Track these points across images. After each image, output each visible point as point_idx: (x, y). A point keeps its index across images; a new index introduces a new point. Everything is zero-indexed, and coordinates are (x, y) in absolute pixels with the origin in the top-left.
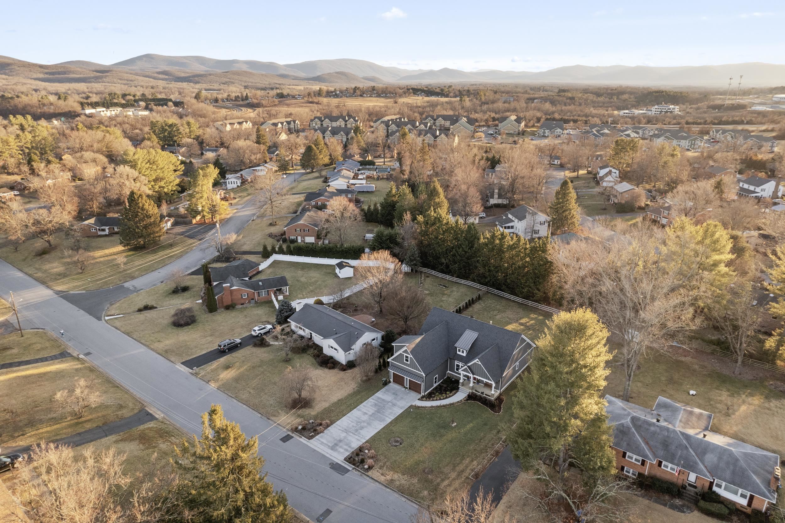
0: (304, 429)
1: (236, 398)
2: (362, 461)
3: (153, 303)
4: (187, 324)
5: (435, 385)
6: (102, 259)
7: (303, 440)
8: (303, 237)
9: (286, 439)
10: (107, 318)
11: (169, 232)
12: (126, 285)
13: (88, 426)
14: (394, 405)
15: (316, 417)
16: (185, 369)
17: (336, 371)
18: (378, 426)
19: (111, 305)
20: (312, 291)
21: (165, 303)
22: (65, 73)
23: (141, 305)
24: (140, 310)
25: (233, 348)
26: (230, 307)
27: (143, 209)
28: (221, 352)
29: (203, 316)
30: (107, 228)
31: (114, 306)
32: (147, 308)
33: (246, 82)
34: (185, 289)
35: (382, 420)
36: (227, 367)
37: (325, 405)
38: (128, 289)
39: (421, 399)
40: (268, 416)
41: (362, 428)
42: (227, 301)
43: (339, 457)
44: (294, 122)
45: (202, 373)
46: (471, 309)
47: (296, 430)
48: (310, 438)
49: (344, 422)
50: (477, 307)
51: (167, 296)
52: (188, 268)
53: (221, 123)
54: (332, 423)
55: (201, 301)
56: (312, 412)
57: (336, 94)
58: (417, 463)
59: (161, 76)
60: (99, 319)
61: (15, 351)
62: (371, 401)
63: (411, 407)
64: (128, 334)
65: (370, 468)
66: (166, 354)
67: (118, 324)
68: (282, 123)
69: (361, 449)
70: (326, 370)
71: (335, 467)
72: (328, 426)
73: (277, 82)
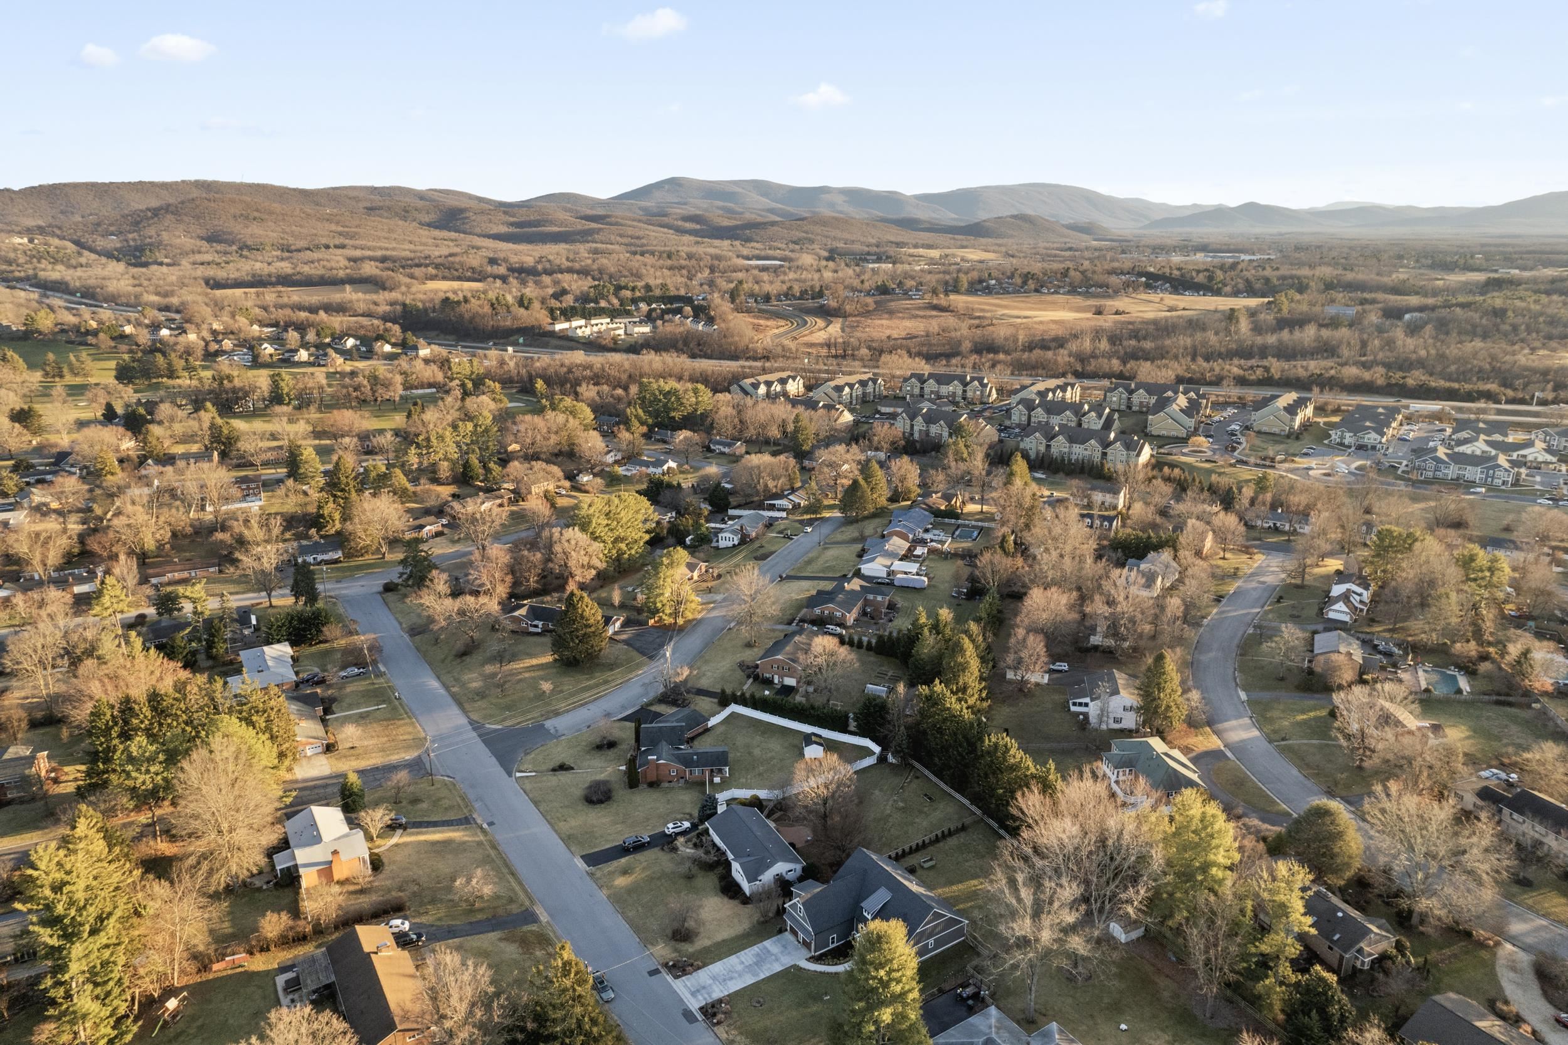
0: (674, 966)
1: (623, 914)
2: (714, 1015)
3: (569, 762)
4: (601, 802)
5: (831, 946)
6: (527, 675)
7: (669, 978)
8: (781, 677)
9: (654, 973)
10: (518, 775)
11: (616, 637)
12: (548, 724)
13: (480, 916)
14: (777, 960)
15: (690, 956)
16: (580, 864)
17: (735, 902)
18: (749, 980)
19: (527, 754)
20: (760, 774)
21: (586, 764)
22: (537, 223)
23: (555, 763)
24: (554, 770)
25: (639, 847)
26: (653, 785)
27: (582, 617)
28: (624, 850)
29: (621, 793)
30: (540, 624)
31: (529, 757)
32: (563, 768)
33: (834, 239)
34: (611, 745)
35: (755, 975)
36: (625, 872)
37: (707, 943)
38: (548, 731)
39: (809, 959)
40: (647, 941)
41: (731, 979)
42: (652, 776)
43: (694, 1005)
44: (875, 381)
45: (598, 874)
46: (941, 844)
47: (666, 965)
48: (676, 977)
49: (717, 968)
50: (953, 842)
51: (588, 752)
52: (624, 708)
53: (752, 380)
54: (705, 965)
55: (623, 768)
56: (689, 948)
57: (988, 287)
58: (766, 1030)
59: (688, 225)
60: (510, 774)
61: (424, 806)
62: (755, 949)
63: (795, 967)
64: (536, 803)
65: (719, 1023)
66: (568, 840)
67: (528, 786)
68: (851, 386)
69: (720, 1001)
70: (726, 900)
71: (688, 1015)
72: (699, 968)
73: (893, 239)
